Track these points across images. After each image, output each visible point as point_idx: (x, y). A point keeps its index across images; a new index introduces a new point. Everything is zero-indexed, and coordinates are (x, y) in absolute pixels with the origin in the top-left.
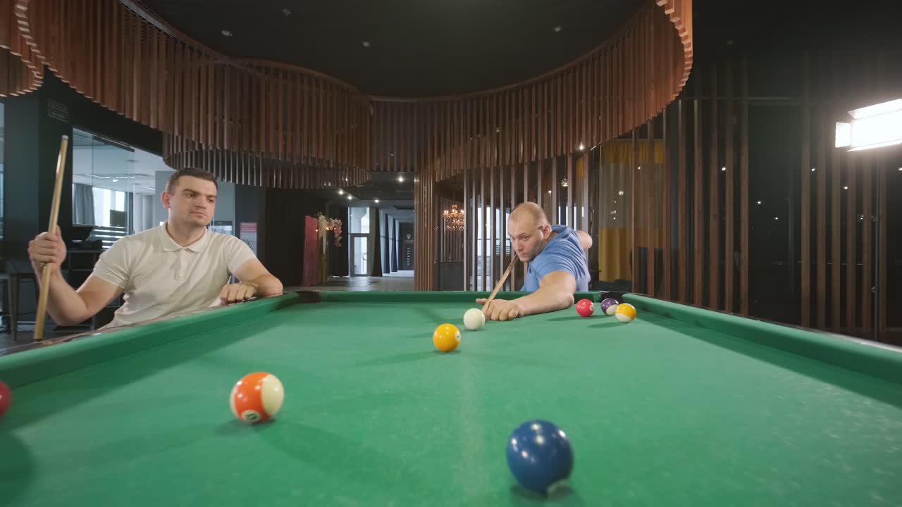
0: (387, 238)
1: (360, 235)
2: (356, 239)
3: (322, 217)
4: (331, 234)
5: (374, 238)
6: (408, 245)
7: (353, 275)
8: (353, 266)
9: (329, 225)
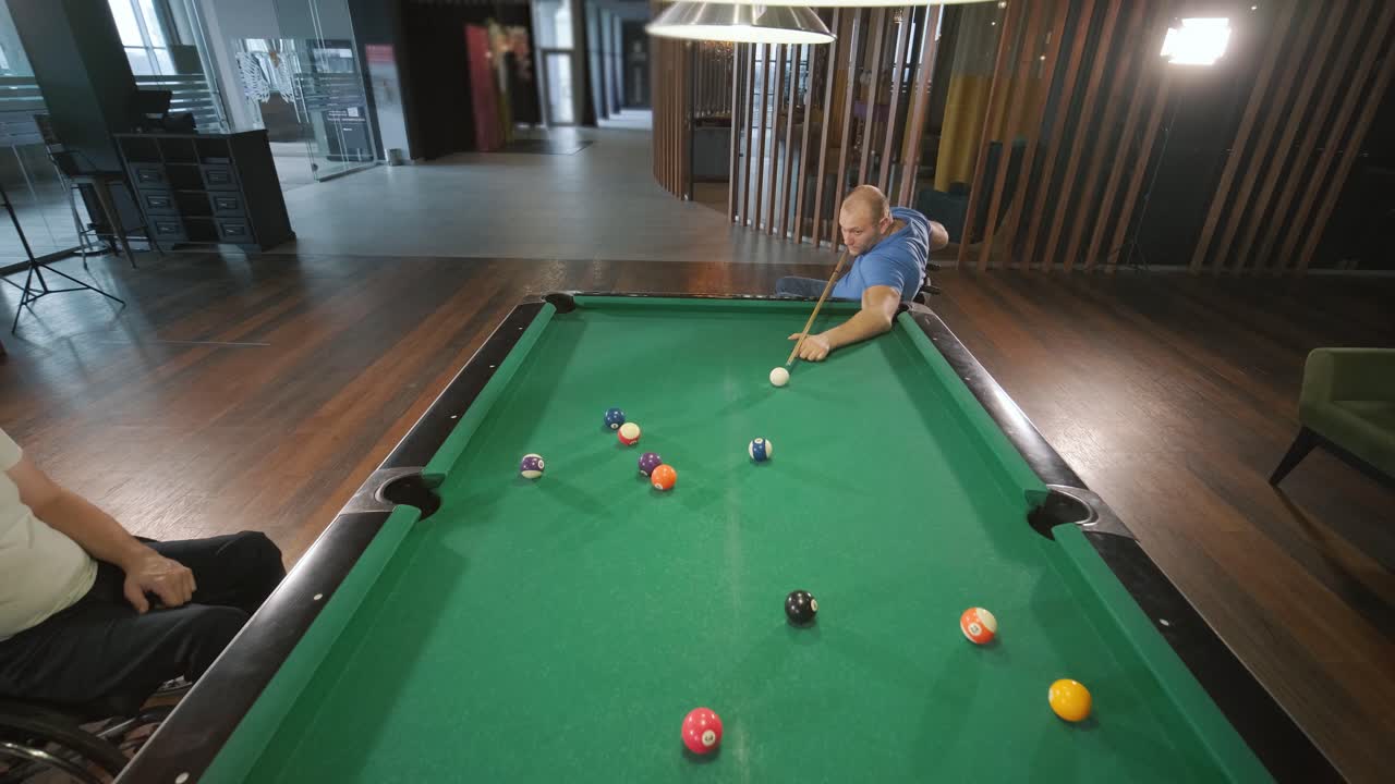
0: (601, 53)
1: (557, 51)
2: (551, 59)
3: (495, 29)
4: (510, 58)
5: (581, 57)
6: (638, 64)
7: (552, 124)
8: (549, 107)
9: (507, 41)
